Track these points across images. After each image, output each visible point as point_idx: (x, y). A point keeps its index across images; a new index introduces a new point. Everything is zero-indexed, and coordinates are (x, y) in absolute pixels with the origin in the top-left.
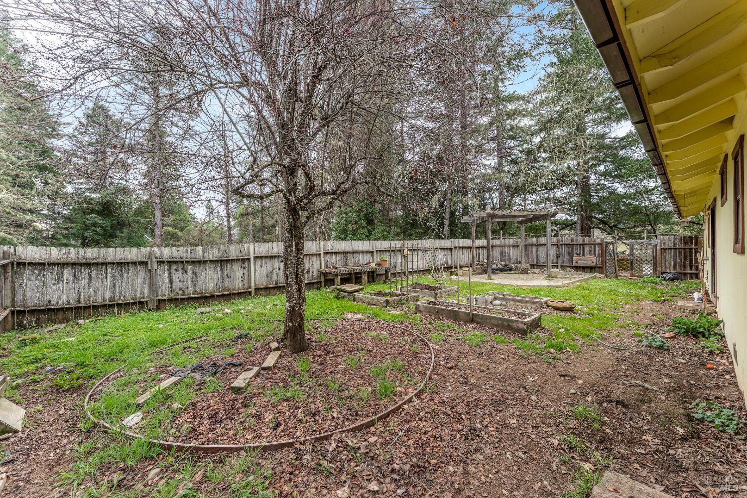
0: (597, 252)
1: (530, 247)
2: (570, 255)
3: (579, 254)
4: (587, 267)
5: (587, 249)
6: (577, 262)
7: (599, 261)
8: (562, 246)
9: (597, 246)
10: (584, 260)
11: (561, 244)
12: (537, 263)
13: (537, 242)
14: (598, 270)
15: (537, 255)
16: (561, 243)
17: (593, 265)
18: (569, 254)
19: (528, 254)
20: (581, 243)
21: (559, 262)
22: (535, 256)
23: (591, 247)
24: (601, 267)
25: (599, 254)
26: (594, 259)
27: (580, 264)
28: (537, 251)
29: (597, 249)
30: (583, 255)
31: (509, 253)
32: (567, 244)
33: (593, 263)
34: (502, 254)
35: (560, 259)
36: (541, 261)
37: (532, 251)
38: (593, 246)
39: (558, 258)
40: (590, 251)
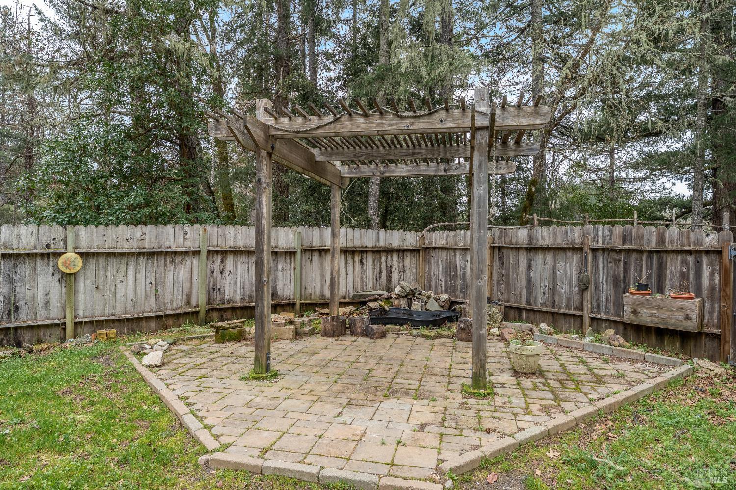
0: (705, 282)
1: (512, 255)
2: (620, 284)
3: (645, 287)
4: (672, 333)
5: (672, 266)
6: (634, 312)
7: (711, 313)
8: (595, 258)
9: (705, 260)
10: (658, 308)
11: (594, 250)
12: (528, 303)
13: (530, 242)
14: (709, 344)
15: (529, 280)
16: (595, 245)
17: (691, 326)
18: (616, 282)
19: (508, 275)
20: (652, 246)
21: (587, 305)
22: (523, 283)
23: (684, 263)
24: (716, 337)
25: (712, 289)
26: (692, 306)
27: (647, 317)
28: (529, 267)
29: (706, 271)
30: (661, 290)
31: (465, 269)
32: (612, 250)
33: (688, 318)
34: (450, 269)
35: (588, 295)
36: (540, 299)
37: (516, 267)
38: (691, 259)
39: (583, 289)
40: (684, 276)
